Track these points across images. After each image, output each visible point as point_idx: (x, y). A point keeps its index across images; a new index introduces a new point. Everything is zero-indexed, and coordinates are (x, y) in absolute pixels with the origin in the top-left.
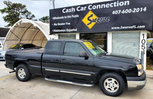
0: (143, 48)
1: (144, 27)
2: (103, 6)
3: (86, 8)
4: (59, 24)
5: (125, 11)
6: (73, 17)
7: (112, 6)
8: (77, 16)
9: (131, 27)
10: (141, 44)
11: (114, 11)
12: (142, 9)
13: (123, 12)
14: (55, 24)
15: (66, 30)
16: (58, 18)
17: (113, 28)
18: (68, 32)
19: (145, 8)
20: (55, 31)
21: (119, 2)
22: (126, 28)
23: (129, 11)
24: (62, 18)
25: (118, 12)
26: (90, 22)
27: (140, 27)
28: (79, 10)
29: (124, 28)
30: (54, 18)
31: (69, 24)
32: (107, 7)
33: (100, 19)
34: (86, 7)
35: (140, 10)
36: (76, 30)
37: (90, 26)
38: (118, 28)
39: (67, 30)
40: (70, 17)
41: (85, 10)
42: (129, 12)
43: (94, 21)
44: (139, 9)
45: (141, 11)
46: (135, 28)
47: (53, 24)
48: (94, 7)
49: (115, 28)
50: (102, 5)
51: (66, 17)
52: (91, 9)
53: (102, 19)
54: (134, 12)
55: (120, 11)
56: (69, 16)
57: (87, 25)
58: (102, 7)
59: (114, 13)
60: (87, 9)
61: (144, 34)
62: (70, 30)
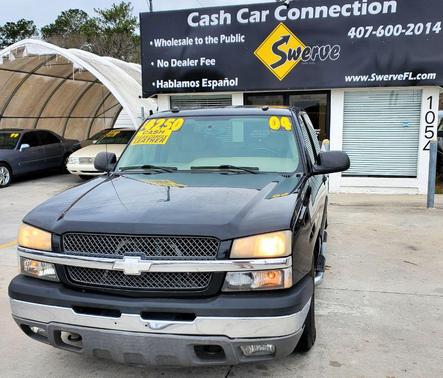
0: (429, 134)
1: (433, 76)
2: (321, 12)
3: (267, 16)
4: (176, 63)
5: (384, 28)
6: (224, 41)
7: (349, 14)
8: (239, 38)
9: (400, 77)
10: (423, 124)
11: (353, 29)
12: (429, 25)
13: (380, 32)
14: (161, 64)
15: (201, 83)
16: (174, 43)
17: (348, 79)
18: (208, 89)
19: (439, 24)
20: (160, 84)
21: (368, 4)
22: (386, 78)
23: (395, 30)
24: (188, 42)
25: (366, 31)
26: (280, 58)
27: (425, 76)
28: (246, 21)
29: (380, 78)
30: (158, 43)
31: (212, 62)
32: (332, 15)
33: (311, 51)
34: (268, 12)
35: (425, 28)
36: (234, 82)
37: (281, 72)
38: (364, 78)
39: (204, 83)
40: (215, 40)
41: (264, 19)
42: (396, 34)
43: (292, 55)
44: (421, 25)
45: (428, 32)
46: (410, 78)
47: (156, 63)
48: (294, 14)
49: (356, 79)
50: (317, 8)
51: (199, 41)
52: (285, 18)
53: (316, 51)
54: (409, 33)
55: (370, 28)
56: (210, 38)
57: (271, 69)
58: (317, 16)
59: (352, 33)
60: (271, 17)
61: (431, 97)
62: (214, 84)
